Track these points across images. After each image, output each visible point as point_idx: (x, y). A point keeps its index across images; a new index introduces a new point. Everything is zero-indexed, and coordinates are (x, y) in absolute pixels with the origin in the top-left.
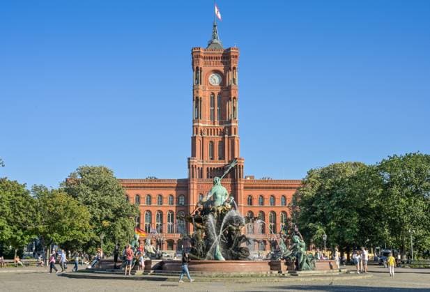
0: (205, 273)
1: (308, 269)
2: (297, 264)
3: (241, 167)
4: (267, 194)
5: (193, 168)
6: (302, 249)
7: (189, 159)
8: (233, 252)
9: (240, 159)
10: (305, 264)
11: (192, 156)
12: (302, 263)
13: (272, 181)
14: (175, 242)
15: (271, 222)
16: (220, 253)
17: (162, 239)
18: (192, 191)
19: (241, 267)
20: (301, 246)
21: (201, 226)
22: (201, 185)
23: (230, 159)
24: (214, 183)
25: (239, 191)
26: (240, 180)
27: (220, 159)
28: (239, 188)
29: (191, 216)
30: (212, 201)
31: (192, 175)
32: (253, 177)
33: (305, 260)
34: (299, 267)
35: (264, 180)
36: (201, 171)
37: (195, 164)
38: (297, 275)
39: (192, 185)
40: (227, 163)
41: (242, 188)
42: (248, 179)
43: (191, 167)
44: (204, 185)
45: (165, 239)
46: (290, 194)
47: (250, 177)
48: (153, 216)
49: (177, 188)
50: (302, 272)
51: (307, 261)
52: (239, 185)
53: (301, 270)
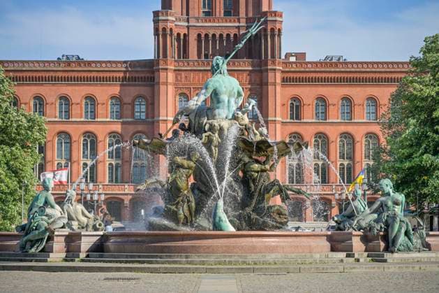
0: (195, 258)
1: (409, 250)
2: (385, 238)
3: (275, 34)
4: (334, 94)
5: (165, 36)
6: (398, 209)
7: (156, 14)
8: (254, 216)
9: (275, 13)
10: (402, 239)
11: (163, 7)
12: (396, 238)
13: (346, 63)
14: (127, 202)
15: (342, 157)
16: (224, 217)
17: (96, 197)
18: (162, 88)
19: (270, 245)
20: (396, 203)
21: (186, 163)
22: (183, 74)
23: (250, 15)
24: (214, 70)
25: (270, 88)
26: (274, 63)
27: (227, 13)
28: (271, 80)
29: (164, 140)
30: (208, 110)
31: (162, 50)
32: (304, 54)
33: (403, 231)
34: (390, 246)
35: (328, 63)
36: (183, 42)
37: (169, 25)
38: (385, 261)
39: (162, 74)
40: (243, 23)
41: (279, 80)
42: (293, 59)
43: (160, 32)
44: (192, 74)
45: (103, 197)
46: (384, 94)
47: (296, 55)
48: (75, 146)
49: (127, 81)
50: (396, 255)
51: (407, 234)
52: (271, 75)
53: (392, 252)
